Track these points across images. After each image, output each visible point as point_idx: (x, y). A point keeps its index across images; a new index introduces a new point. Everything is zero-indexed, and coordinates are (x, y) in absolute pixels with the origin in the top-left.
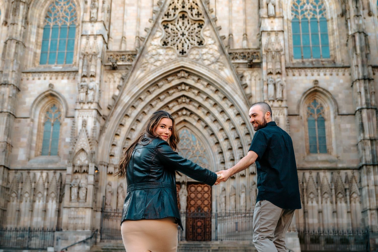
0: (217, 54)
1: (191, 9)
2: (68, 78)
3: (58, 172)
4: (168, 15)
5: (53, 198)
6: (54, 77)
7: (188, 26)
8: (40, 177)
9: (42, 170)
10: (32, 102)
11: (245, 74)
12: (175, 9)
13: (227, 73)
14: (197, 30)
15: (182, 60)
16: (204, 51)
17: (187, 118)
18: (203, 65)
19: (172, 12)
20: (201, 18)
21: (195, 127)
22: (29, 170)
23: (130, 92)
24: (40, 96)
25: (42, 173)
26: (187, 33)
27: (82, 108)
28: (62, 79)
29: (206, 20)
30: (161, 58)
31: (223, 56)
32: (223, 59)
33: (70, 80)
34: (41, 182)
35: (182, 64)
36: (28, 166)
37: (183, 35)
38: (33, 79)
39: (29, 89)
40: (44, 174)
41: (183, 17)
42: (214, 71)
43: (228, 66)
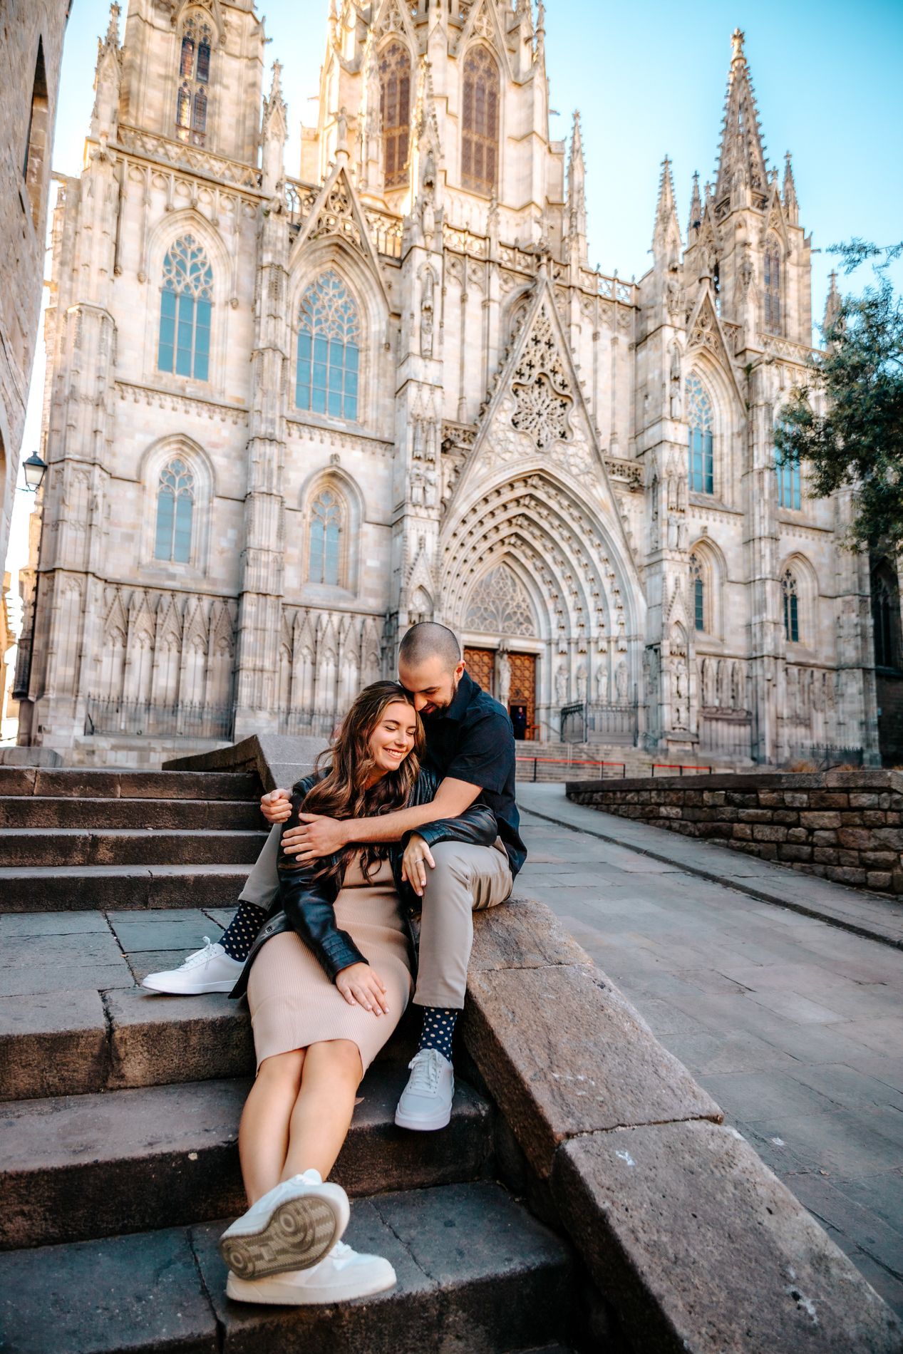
0: (589, 460)
1: (554, 372)
2: (363, 450)
3: (359, 618)
4: (520, 374)
5: (350, 661)
6: (338, 443)
7: (547, 402)
8: (330, 622)
9: (331, 610)
10: (302, 481)
11: (624, 500)
12: (531, 366)
13: (600, 492)
14: (560, 411)
15: (542, 459)
16: (571, 450)
17: (513, 550)
18: (569, 472)
19: (526, 370)
20: (566, 392)
21: (522, 566)
22: (307, 608)
23: (468, 496)
24: (317, 473)
25: (330, 615)
26: (545, 413)
27: (417, 515)
28: (353, 448)
29: (575, 398)
30: (511, 447)
31: (598, 466)
32: (596, 468)
33: (368, 454)
34: (329, 632)
35: (541, 465)
36: (303, 600)
37: (539, 414)
38: (301, 437)
39: (295, 455)
40: (336, 618)
41: (540, 383)
42: (585, 486)
43: (604, 482)
